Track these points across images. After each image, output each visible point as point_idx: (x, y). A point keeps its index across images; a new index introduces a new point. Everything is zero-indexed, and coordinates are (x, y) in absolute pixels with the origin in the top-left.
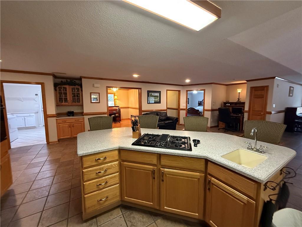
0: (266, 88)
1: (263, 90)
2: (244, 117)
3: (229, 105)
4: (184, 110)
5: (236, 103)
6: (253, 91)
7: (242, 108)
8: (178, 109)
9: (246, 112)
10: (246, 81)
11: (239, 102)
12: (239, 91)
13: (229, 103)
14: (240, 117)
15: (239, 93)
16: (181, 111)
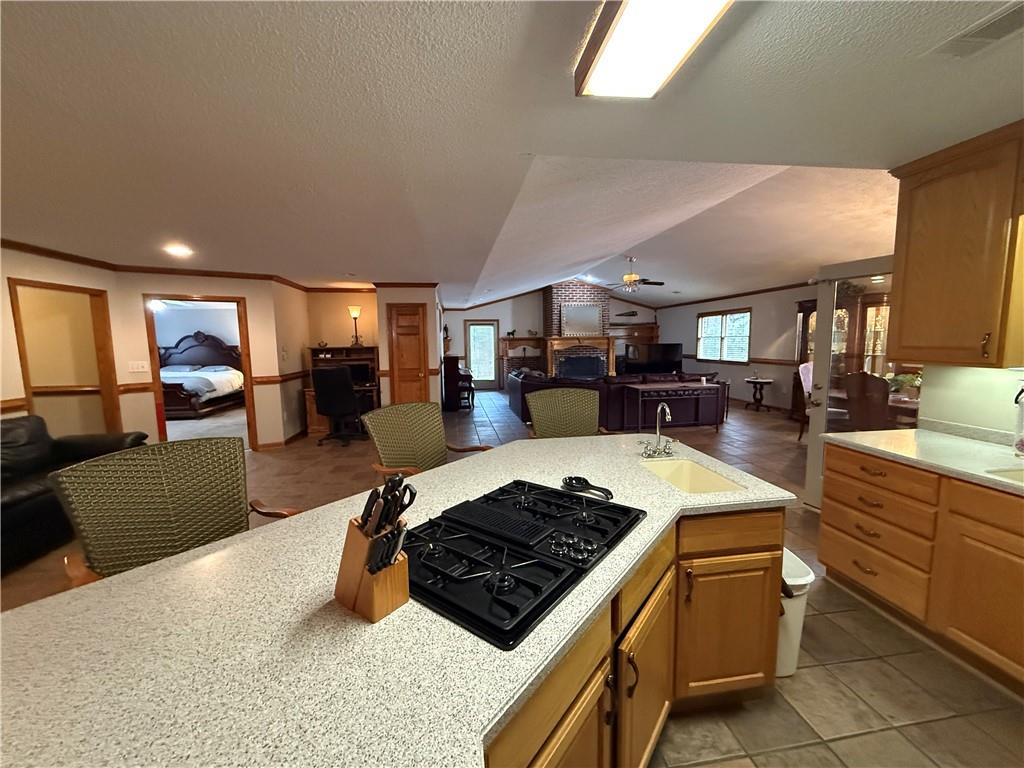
0: (421, 309)
1: (416, 314)
2: (382, 389)
3: (328, 356)
4: (142, 388)
5: (348, 351)
6: (395, 316)
7: (367, 365)
8: (106, 391)
9: (384, 374)
10: (374, 284)
11: (356, 346)
12: (355, 312)
13: (328, 351)
14: (371, 391)
15: (355, 319)
16: (125, 401)
